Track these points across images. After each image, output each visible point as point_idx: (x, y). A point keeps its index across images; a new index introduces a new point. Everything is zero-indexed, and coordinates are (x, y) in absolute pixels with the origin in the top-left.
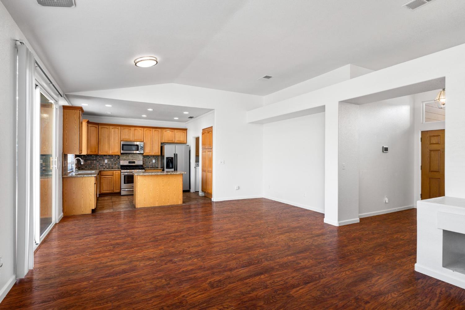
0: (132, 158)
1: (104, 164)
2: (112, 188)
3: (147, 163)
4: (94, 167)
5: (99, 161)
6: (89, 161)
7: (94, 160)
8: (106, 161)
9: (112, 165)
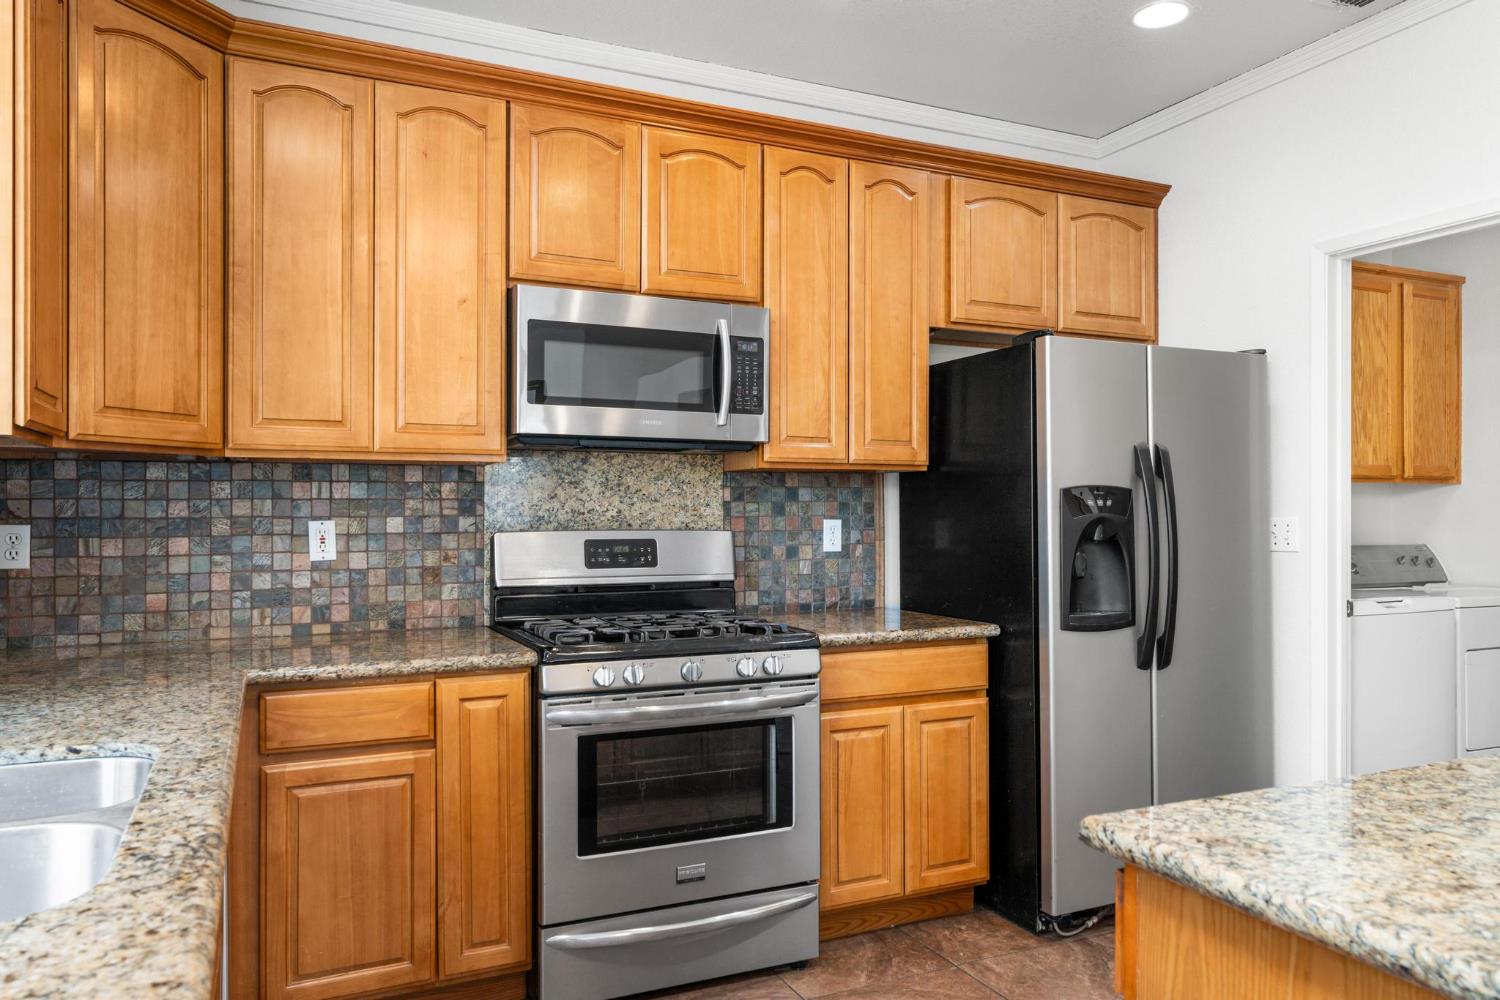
0: (613, 505)
1: (302, 581)
2: (424, 928)
3: (766, 554)
4: (168, 613)
5: (239, 544)
6: (112, 549)
7: (169, 528)
8: (323, 541)
9: (395, 594)
